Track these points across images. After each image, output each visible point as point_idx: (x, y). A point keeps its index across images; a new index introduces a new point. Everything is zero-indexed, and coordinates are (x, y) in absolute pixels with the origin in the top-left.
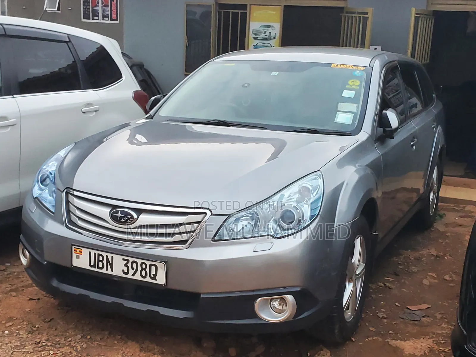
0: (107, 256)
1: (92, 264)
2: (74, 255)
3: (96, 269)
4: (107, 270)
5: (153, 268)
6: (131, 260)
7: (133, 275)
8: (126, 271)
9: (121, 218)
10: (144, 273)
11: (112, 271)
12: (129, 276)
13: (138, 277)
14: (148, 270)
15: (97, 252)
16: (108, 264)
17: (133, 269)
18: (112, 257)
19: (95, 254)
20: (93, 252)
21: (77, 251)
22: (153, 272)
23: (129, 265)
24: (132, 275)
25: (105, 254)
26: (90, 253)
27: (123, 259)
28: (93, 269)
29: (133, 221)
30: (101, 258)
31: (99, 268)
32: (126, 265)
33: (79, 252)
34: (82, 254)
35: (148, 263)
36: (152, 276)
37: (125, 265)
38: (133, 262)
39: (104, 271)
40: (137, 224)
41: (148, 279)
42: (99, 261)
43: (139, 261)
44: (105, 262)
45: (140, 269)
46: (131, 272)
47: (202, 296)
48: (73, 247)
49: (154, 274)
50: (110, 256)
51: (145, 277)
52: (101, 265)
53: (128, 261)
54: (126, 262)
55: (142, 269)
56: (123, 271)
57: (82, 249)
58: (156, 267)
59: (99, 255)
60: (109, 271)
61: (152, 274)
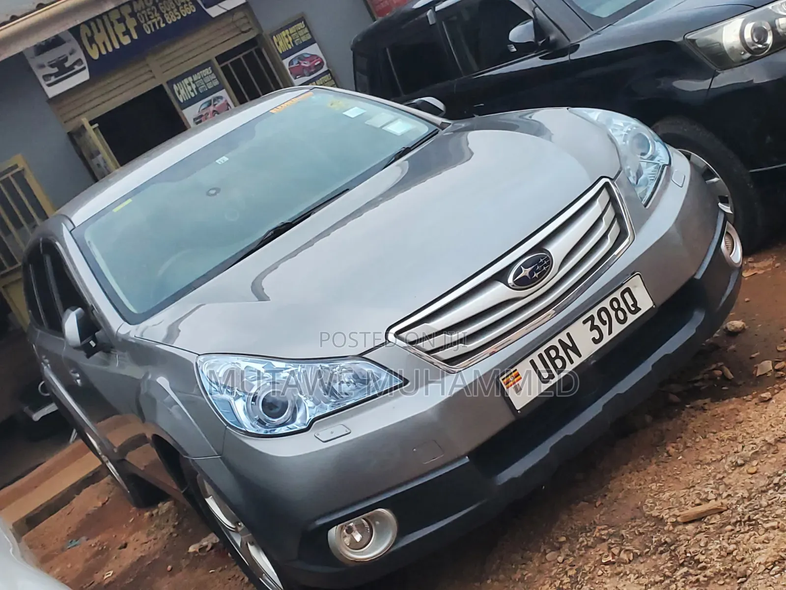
0: (560, 341)
4: (572, 362)
5: (627, 295)
6: (594, 312)
7: (610, 332)
8: (597, 337)
9: (531, 273)
10: (621, 315)
11: (580, 356)
12: (607, 339)
13: (618, 328)
14: (623, 306)
15: (542, 350)
16: (569, 350)
17: (604, 323)
18: (568, 335)
19: (540, 356)
20: (535, 357)
22: (630, 302)
23: (597, 322)
24: (609, 334)
25: (555, 342)
26: (532, 362)
27: (585, 322)
30: (553, 354)
31: (559, 371)
32: (593, 327)
35: (617, 295)
36: (633, 309)
37: (591, 330)
38: (599, 314)
39: (570, 367)
41: (632, 318)
42: (552, 360)
43: (606, 304)
44: (562, 353)
45: (612, 313)
46: (605, 329)
47: (698, 277)
49: (633, 303)
50: (563, 336)
51: (626, 319)
52: (559, 363)
53: (592, 318)
54: (590, 322)
55: (616, 310)
56: (596, 341)
57: (516, 370)
58: (628, 290)
59: (547, 352)
60: (577, 361)
61: (630, 305)
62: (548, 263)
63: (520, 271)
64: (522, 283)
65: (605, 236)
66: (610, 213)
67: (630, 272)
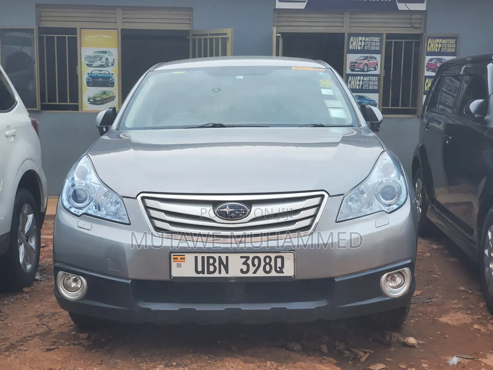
0: (220, 257)
1: (200, 269)
2: (174, 264)
3: (206, 275)
4: (220, 272)
5: (279, 260)
6: (251, 256)
7: (255, 272)
8: (245, 270)
9: (231, 212)
10: (268, 268)
11: (227, 272)
12: (250, 274)
13: (261, 273)
14: (273, 263)
15: (206, 255)
16: (222, 265)
17: (254, 265)
18: (227, 258)
19: (203, 258)
20: (200, 256)
21: (177, 259)
22: (279, 264)
23: (250, 262)
24: (254, 273)
25: (216, 256)
26: (196, 258)
27: (242, 257)
28: (201, 275)
29: (246, 214)
30: (211, 261)
31: (209, 272)
32: (245, 263)
33: (181, 259)
34: (184, 262)
35: (273, 256)
36: (278, 269)
37: (243, 264)
38: (254, 258)
39: (216, 275)
41: (273, 274)
42: (209, 264)
43: (262, 256)
44: (217, 264)
45: (263, 264)
46: (252, 269)
47: (336, 280)
48: (172, 254)
49: (281, 266)
50: (223, 256)
51: (269, 272)
52: (212, 268)
53: (248, 258)
54: (245, 259)
55: (266, 264)
56: (242, 271)
57: (184, 255)
58: (282, 258)
59: (209, 258)
60: (224, 274)
61: (278, 266)
62: (245, 214)
63: (225, 207)
64: (222, 215)
65: (293, 222)
66: (312, 212)
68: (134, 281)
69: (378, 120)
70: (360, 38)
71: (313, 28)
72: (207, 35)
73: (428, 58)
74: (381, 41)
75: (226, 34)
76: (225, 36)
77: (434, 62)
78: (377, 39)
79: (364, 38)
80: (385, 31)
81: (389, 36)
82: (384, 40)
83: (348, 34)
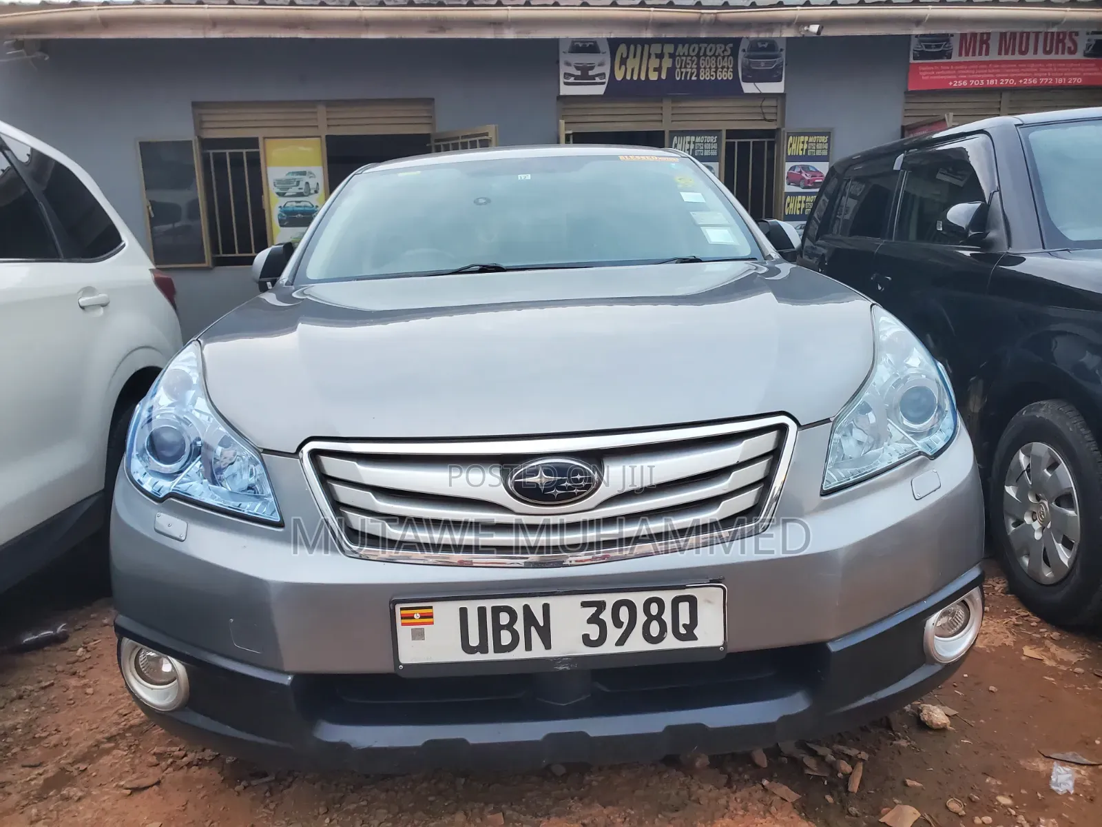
0: (527, 609)
1: (474, 641)
2: (404, 632)
3: (492, 656)
4: (528, 647)
5: (684, 607)
6: (610, 599)
7: (621, 642)
8: (593, 637)
9: (550, 486)
10: (655, 629)
11: (548, 645)
12: (609, 648)
13: (636, 643)
14: (667, 617)
15: (489, 604)
16: (533, 629)
17: (618, 623)
18: (546, 608)
19: (482, 611)
20: (472, 607)
21: (413, 618)
22: (684, 618)
23: (606, 616)
24: (617, 645)
25: (517, 604)
26: (463, 612)
27: (585, 604)
28: (478, 657)
29: (590, 487)
30: (504, 618)
31: (499, 648)
32: (594, 619)
33: (421, 617)
34: (432, 623)
35: (667, 597)
36: (683, 631)
37: (590, 621)
38: (617, 606)
39: (519, 653)
40: (603, 493)
41: (670, 643)
42: (498, 628)
43: (639, 599)
44: (519, 626)
45: (641, 618)
46: (614, 633)
47: (833, 648)
48: (398, 607)
49: (688, 623)
50: (536, 605)
51: (660, 638)
52: (506, 637)
53: (601, 606)
54: (593, 610)
55: (650, 618)
56: (586, 640)
57: (431, 607)
58: (692, 601)
59: (496, 611)
60: (538, 651)
61: (681, 623)
62: (587, 487)
63: (534, 472)
64: (527, 493)
65: (715, 501)
66: (757, 471)
67: (712, 576)
68: (300, 677)
69: (794, 248)
70: (688, 138)
71: (617, 124)
72: (458, 138)
73: (788, 165)
74: (719, 142)
75: (486, 134)
76: (485, 137)
77: (797, 170)
78: (712, 139)
79: (693, 138)
80: (724, 127)
81: (731, 134)
82: (724, 141)
83: (670, 131)
